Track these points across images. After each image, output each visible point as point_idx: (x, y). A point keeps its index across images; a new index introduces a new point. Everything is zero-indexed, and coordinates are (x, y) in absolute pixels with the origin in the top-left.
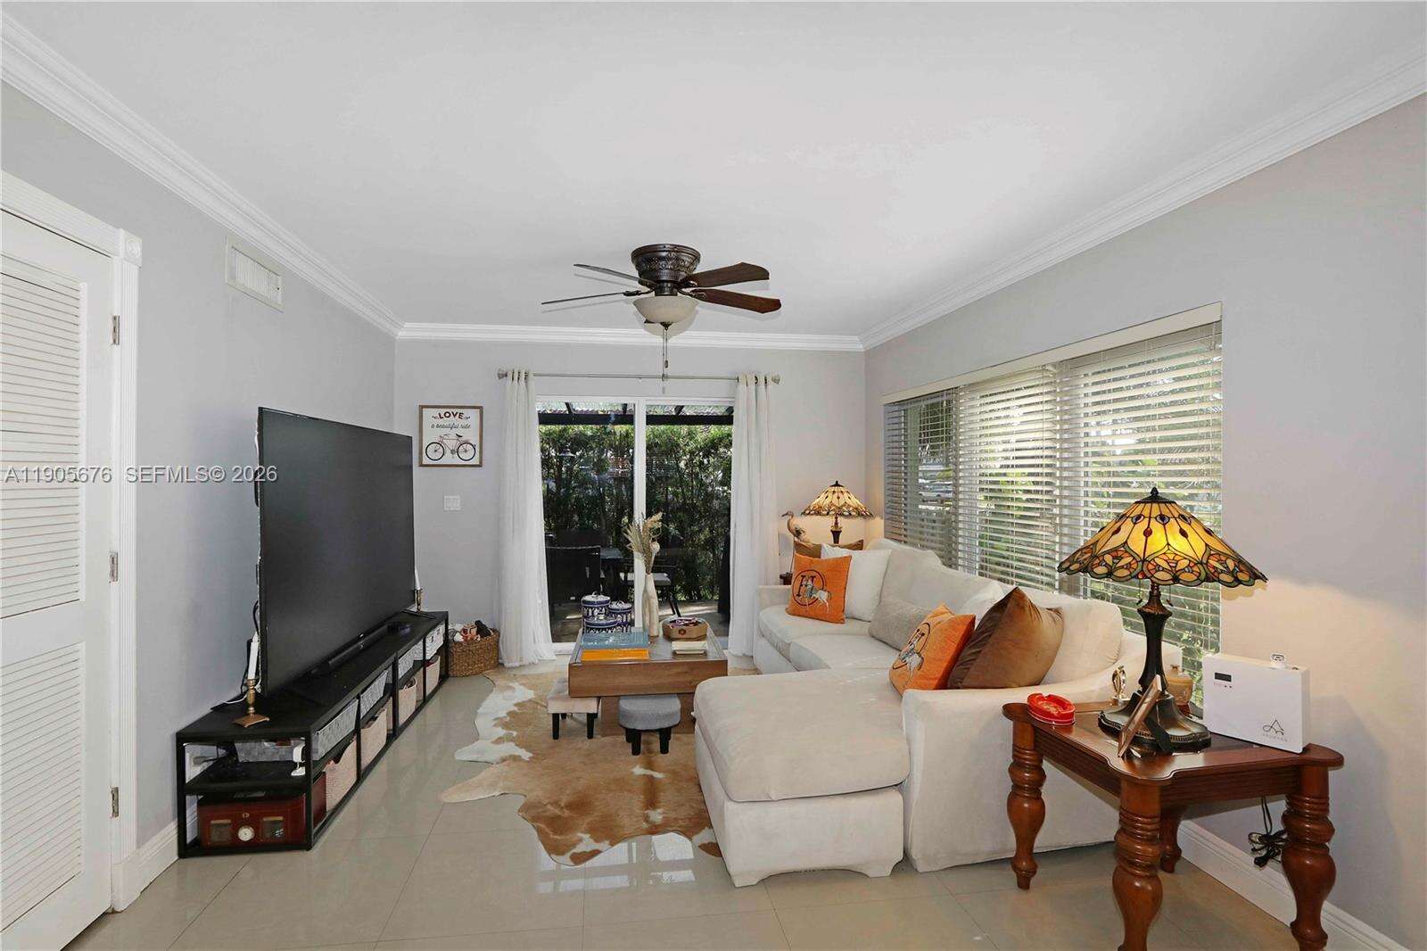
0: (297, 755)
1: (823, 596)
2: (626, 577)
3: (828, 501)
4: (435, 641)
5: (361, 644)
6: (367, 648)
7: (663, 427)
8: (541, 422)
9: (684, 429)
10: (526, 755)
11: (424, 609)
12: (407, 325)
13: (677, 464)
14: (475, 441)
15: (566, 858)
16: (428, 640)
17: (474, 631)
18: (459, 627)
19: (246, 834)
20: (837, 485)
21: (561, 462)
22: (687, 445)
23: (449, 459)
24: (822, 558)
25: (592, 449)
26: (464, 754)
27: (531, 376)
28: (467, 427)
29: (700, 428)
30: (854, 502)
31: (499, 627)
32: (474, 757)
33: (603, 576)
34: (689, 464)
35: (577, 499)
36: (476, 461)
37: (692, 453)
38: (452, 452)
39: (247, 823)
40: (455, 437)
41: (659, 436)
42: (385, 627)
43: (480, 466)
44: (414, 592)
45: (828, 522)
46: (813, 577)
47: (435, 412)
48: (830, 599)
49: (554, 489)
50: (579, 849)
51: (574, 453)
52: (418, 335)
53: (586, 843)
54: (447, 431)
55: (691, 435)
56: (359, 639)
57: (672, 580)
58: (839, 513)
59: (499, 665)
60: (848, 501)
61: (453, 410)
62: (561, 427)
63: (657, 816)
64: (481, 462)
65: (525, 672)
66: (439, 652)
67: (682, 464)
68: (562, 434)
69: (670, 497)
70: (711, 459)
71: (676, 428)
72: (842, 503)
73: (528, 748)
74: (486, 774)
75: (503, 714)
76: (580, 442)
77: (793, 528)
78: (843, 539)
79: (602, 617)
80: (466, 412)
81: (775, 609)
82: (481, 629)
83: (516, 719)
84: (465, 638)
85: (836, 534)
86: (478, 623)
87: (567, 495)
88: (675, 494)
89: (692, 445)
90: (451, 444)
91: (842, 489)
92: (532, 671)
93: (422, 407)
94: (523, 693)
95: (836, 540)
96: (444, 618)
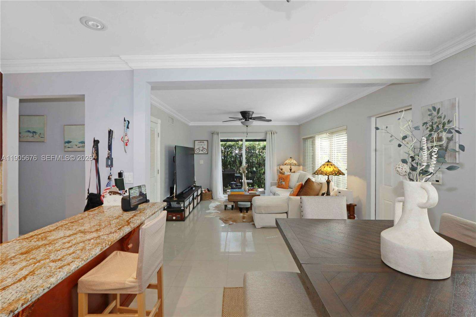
0: (182, 205)
1: (284, 183)
2: (241, 181)
3: (288, 162)
4: (199, 192)
5: (187, 190)
6: (188, 191)
7: (251, 142)
8: (221, 142)
9: (257, 143)
10: (220, 212)
11: (196, 185)
12: (192, 122)
13: (256, 152)
14: (206, 148)
15: (228, 224)
16: (198, 191)
17: (207, 190)
18: (203, 190)
19: (174, 218)
20: (291, 158)
21: (225, 152)
22: (258, 147)
23: (201, 152)
24: (285, 174)
25: (233, 148)
26: (208, 211)
27: (219, 133)
28: (205, 145)
29: (261, 142)
30: (295, 162)
31: (212, 190)
32: (209, 212)
33: (235, 180)
34: (259, 152)
35: (229, 161)
36: (206, 153)
37: (259, 149)
38: (201, 151)
39: (174, 216)
40: (202, 147)
41: (250, 145)
42: (190, 188)
43: (207, 154)
44: (194, 181)
45: (289, 167)
46: (282, 179)
47: (198, 142)
48: (285, 184)
49: (223, 159)
50: (230, 223)
51: (228, 149)
52: (193, 125)
53: (231, 223)
54: (200, 146)
55: (259, 145)
56: (187, 189)
57: (253, 182)
58: (290, 164)
59: (212, 198)
60: (293, 162)
61: (201, 141)
62: (225, 142)
63: (244, 220)
64: (208, 153)
65: (218, 200)
66: (200, 194)
67: (257, 152)
68: (225, 144)
69: (254, 161)
70: (264, 150)
71: (255, 143)
72: (291, 162)
73: (220, 211)
74: (212, 214)
75: (214, 206)
76: (230, 146)
77: (280, 168)
78: (292, 171)
79: (235, 186)
80: (205, 142)
81: (274, 186)
82: (208, 190)
83: (217, 207)
84: (205, 192)
85: (291, 170)
86: (208, 189)
87: (227, 160)
88: (255, 160)
89: (259, 147)
90: (201, 149)
91: (292, 159)
92: (219, 200)
93: (195, 141)
94: (218, 203)
95: (291, 171)
96: (201, 187)
